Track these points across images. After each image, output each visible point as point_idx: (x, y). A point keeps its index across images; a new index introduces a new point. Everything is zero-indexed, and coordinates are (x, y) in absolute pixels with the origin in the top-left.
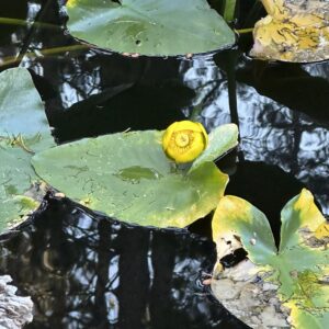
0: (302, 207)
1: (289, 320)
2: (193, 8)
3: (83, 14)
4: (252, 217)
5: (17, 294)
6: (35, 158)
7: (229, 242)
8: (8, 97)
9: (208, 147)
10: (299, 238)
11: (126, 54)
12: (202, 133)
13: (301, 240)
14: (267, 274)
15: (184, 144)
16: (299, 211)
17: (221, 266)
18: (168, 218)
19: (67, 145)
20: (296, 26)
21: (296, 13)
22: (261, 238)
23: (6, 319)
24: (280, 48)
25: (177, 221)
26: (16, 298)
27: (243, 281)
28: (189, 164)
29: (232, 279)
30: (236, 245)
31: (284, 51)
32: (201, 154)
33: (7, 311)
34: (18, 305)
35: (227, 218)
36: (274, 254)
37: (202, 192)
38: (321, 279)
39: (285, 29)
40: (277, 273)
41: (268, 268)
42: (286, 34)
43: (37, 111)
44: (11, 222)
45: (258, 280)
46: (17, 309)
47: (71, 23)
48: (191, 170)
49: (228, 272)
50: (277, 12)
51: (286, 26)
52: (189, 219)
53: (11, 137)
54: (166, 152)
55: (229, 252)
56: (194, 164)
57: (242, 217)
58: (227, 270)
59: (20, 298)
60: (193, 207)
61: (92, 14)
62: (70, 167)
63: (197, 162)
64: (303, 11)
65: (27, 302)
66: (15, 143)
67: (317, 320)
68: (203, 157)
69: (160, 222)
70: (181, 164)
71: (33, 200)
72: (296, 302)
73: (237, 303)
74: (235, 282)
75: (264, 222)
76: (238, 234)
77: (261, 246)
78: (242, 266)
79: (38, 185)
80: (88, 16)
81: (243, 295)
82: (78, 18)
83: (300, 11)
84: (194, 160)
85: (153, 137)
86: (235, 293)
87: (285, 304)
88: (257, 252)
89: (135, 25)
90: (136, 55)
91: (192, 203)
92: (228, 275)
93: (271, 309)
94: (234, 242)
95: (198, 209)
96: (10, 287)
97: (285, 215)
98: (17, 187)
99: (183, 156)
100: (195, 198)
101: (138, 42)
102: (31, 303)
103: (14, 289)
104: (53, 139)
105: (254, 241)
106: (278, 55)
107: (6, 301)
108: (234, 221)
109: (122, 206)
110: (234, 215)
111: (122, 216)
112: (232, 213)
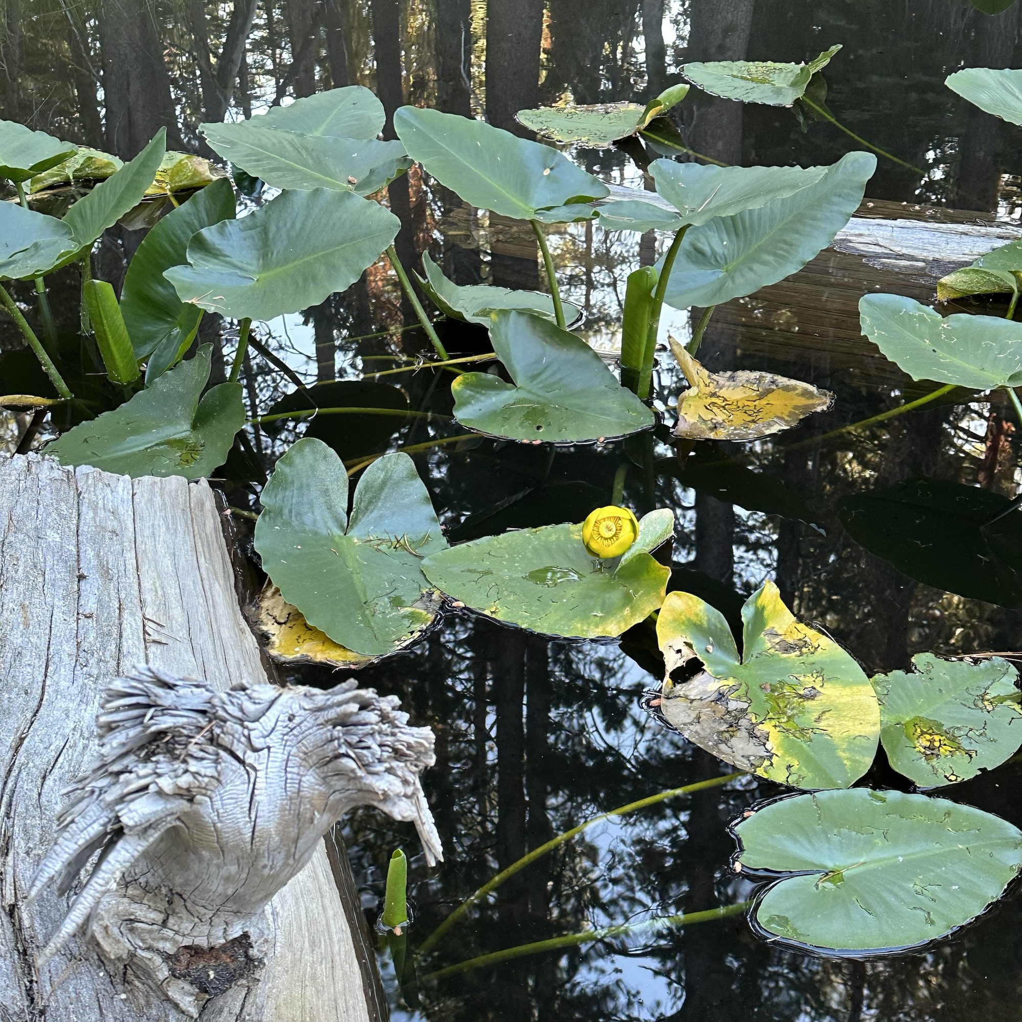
0: (765, 603)
1: (768, 746)
2: (603, 387)
3: (473, 397)
4: (706, 618)
5: (409, 724)
6: (425, 562)
7: (679, 651)
8: (386, 491)
9: (638, 538)
10: (766, 643)
11: (526, 441)
12: (631, 521)
13: (769, 645)
14: (732, 689)
15: (610, 534)
16: (763, 608)
17: (670, 681)
18: (597, 626)
19: (464, 545)
20: (725, 400)
21: (723, 386)
22: (719, 644)
23: (395, 764)
24: (710, 425)
25: (608, 629)
26: (408, 729)
27: (701, 699)
28: (616, 559)
29: (686, 697)
30: (688, 654)
31: (715, 428)
32: (630, 548)
33: (396, 751)
34: (412, 740)
35: (675, 620)
36: (737, 664)
37: (636, 592)
38: (802, 692)
39: (714, 404)
40: (744, 688)
41: (731, 682)
42: (715, 409)
43: (423, 507)
44: (399, 640)
45: (721, 697)
46: (409, 747)
47: (457, 410)
48: (619, 567)
49: (680, 689)
50: (702, 385)
51: (714, 400)
52: (622, 625)
53: (393, 540)
54: (588, 547)
55: (680, 663)
56: (623, 559)
57: (694, 619)
58: (678, 687)
59: (415, 730)
60: (627, 611)
61: (482, 398)
62: (469, 571)
63: (626, 556)
64: (733, 383)
65: (426, 735)
66: (398, 545)
67: (805, 746)
68: (632, 551)
69: (587, 631)
70: (607, 559)
71: (425, 613)
72: (773, 722)
73: (697, 728)
74: (692, 701)
75: (722, 624)
76: (689, 641)
77: (719, 654)
78: (698, 679)
79: (430, 594)
80: (478, 400)
81: (703, 717)
82: (466, 403)
83: (727, 383)
84: (623, 554)
85: (569, 532)
86: (693, 715)
87: (760, 727)
88: (715, 662)
89: (534, 409)
90: (538, 442)
91: (624, 607)
92: (681, 693)
93: (743, 733)
94: (685, 650)
95: (633, 614)
96: (398, 714)
97: (746, 613)
98: (403, 598)
99: (609, 550)
100: (628, 600)
101: (539, 428)
102: (432, 736)
103: (406, 716)
104: (444, 540)
105: (710, 648)
106: (708, 432)
107: (393, 734)
108: (683, 623)
109: (538, 614)
110: (683, 617)
111: (538, 627)
112: (681, 614)
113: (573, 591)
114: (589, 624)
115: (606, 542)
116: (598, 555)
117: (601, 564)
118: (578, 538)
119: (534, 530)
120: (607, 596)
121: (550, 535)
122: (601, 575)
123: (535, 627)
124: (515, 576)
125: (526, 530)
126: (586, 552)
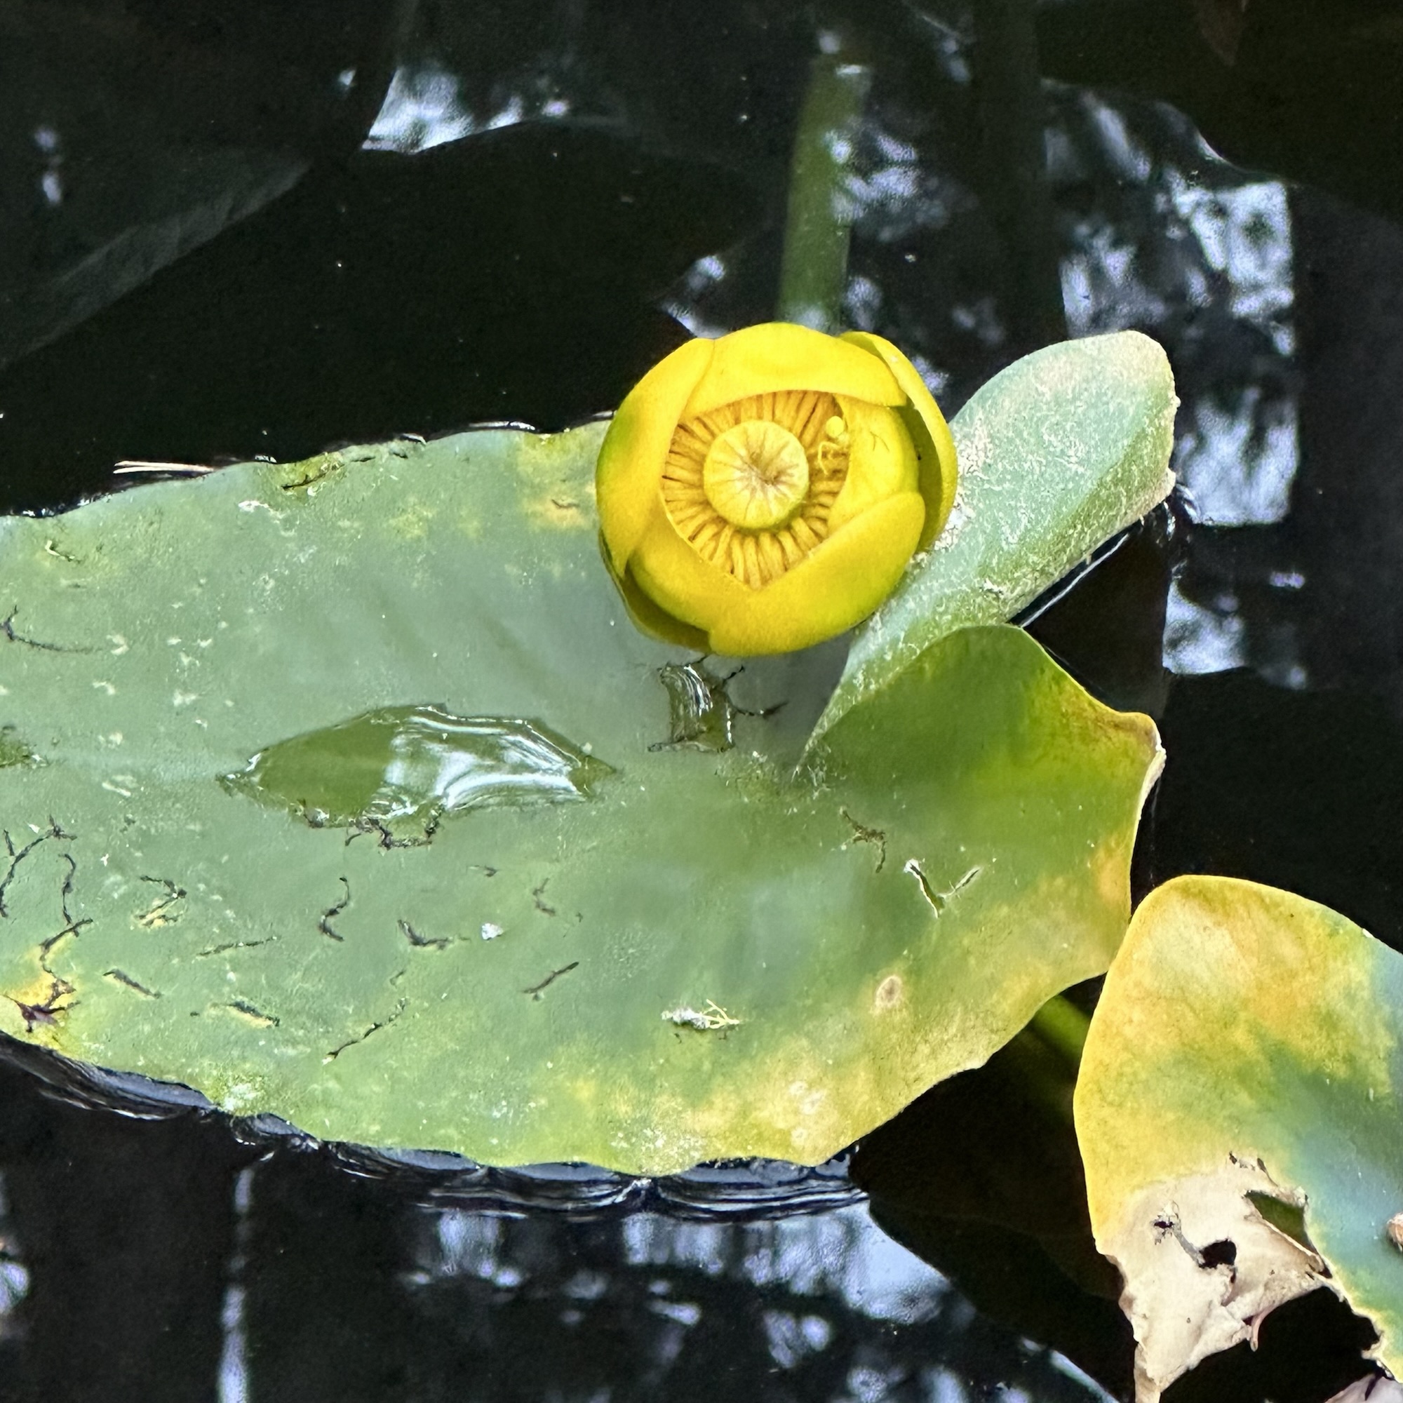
7: (1218, 1254)
9: (954, 520)
12: (907, 416)
15: (772, 505)
18: (698, 1094)
28: (815, 663)
35: (1191, 1058)
37: (943, 871)
52: (860, 1086)
54: (632, 585)
55: (1226, 1331)
57: (1311, 1045)
60: (887, 993)
63: (877, 642)
70: (753, 663)
85: (511, 483)
94: (1258, 1244)
95: (923, 1016)
99: (772, 602)
100: (893, 923)
108: (1244, 1076)
109: (323, 1018)
110: (1240, 1036)
111: (326, 1102)
112: (1228, 1022)
113: (543, 870)
114: (647, 1082)
115: (746, 555)
116: (695, 635)
117: (717, 690)
118: (570, 519)
119: (289, 472)
120: (762, 896)
121: (390, 502)
122: (721, 764)
123: (309, 1103)
124: (171, 772)
125: (239, 472)
126: (623, 616)
